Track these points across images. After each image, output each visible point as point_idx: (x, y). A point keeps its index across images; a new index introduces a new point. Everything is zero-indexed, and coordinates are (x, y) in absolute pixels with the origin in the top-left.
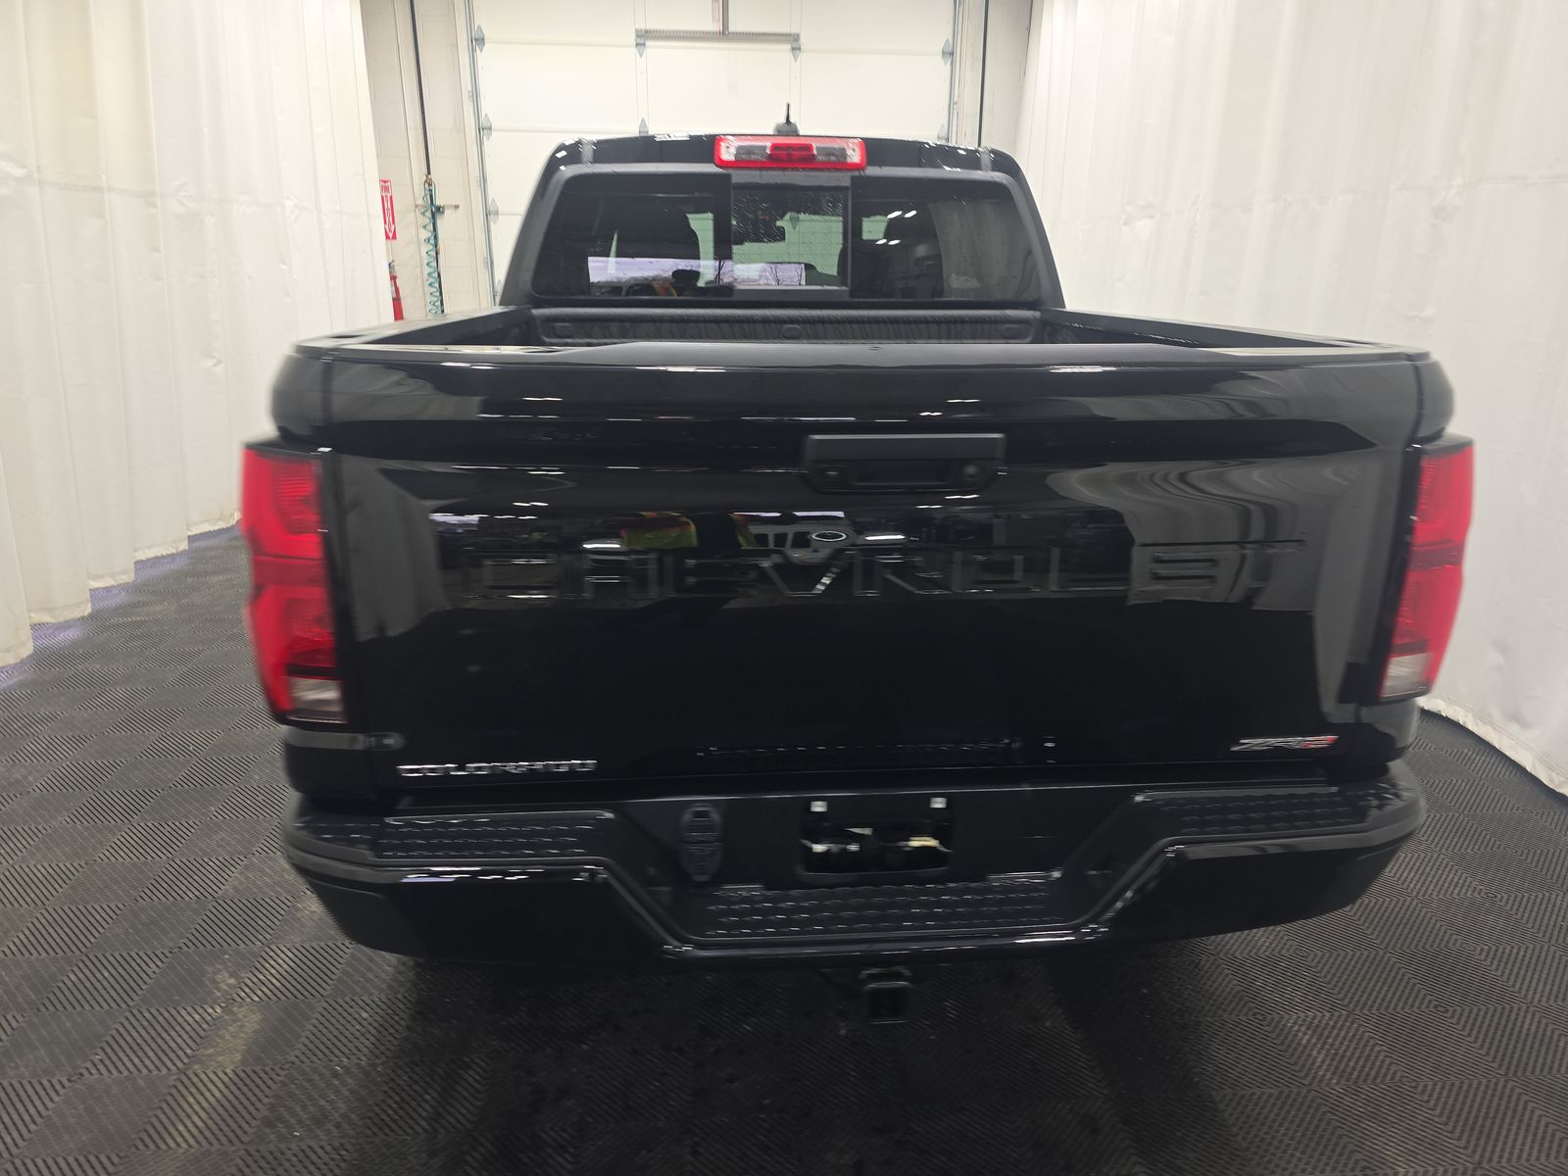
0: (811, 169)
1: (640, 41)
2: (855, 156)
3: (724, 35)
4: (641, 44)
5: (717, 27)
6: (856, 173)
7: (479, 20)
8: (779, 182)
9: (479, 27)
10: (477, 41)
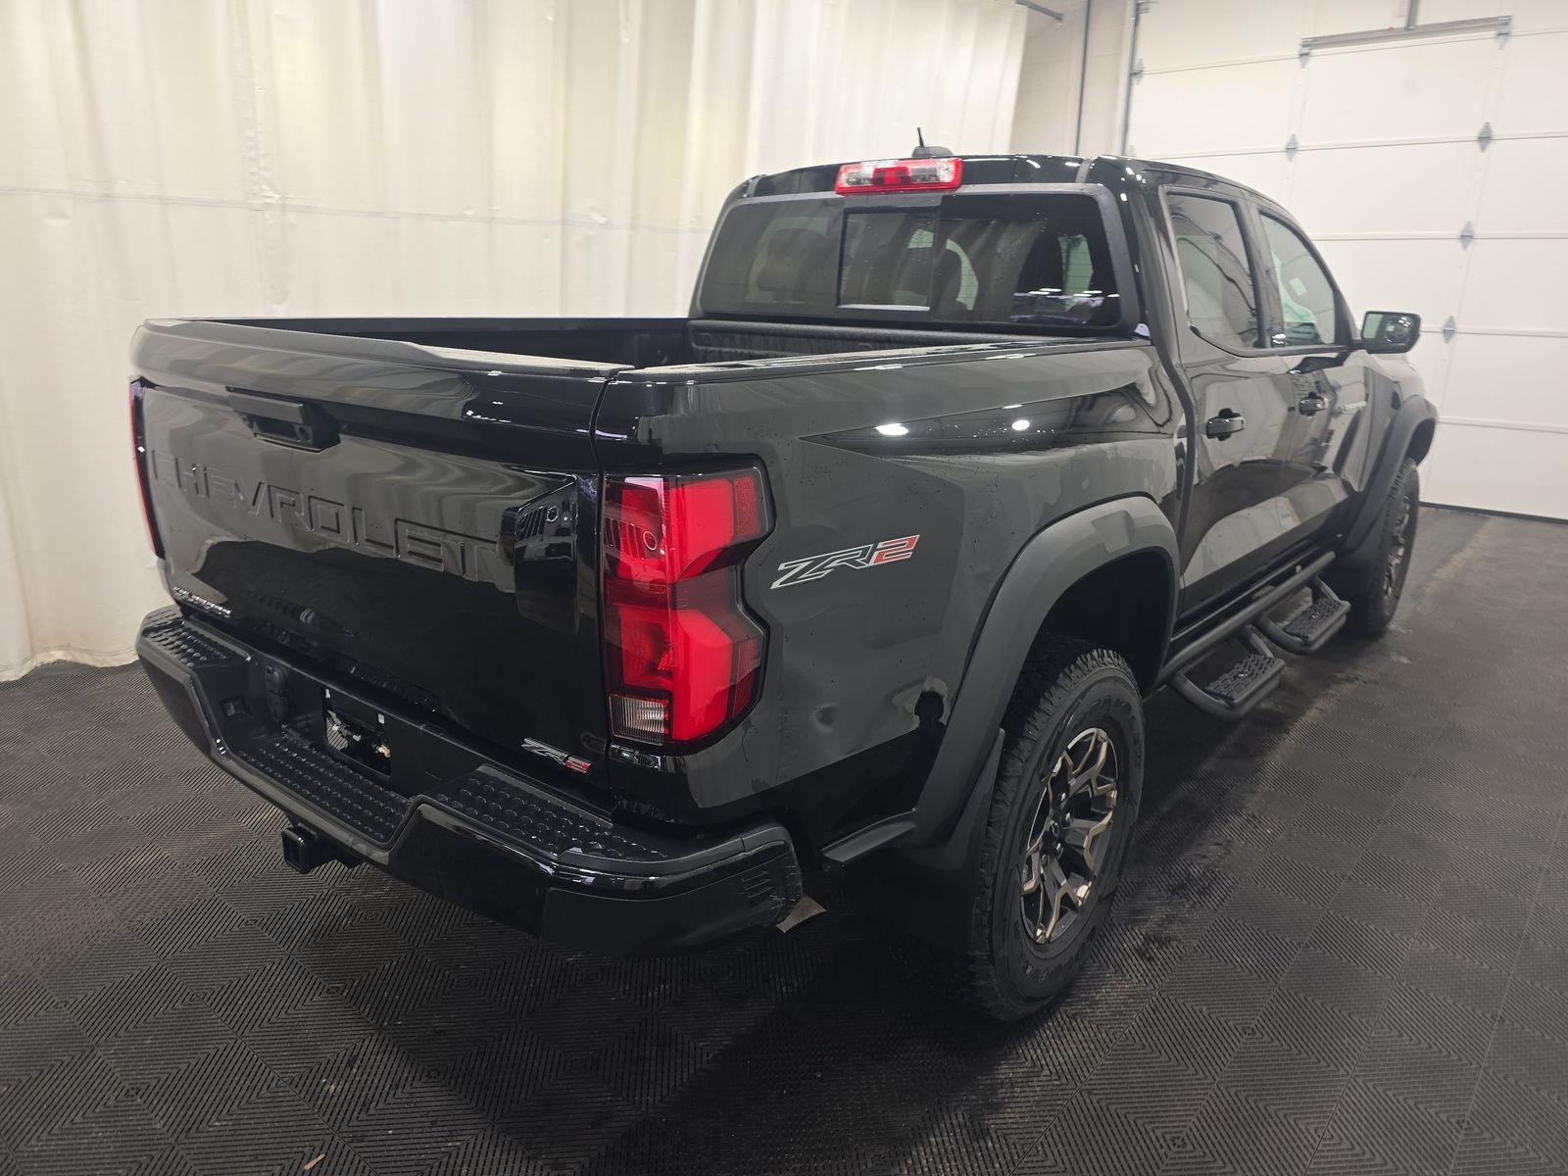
0: (911, 191)
1: (1305, 50)
2: (946, 173)
3: (1411, 29)
4: (1307, 54)
5: (1400, 23)
6: (947, 193)
7: (1141, 54)
8: (881, 205)
9: (1141, 60)
10: (1134, 74)
